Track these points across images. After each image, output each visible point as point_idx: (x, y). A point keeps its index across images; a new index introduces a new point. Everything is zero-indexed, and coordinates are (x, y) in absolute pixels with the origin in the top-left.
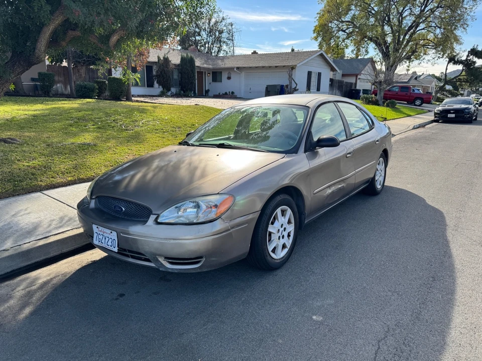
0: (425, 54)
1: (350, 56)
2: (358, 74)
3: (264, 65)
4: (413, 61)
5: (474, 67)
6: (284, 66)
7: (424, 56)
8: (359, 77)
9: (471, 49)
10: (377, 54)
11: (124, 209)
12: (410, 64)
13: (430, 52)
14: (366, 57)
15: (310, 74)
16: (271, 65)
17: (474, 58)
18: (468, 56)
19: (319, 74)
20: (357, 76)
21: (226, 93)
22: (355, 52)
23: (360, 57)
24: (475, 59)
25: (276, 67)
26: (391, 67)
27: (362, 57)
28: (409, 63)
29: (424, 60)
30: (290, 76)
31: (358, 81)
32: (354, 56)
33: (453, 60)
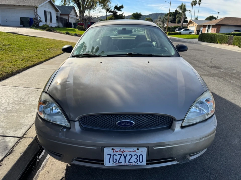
0: (95, 6)
1: (61, 4)
2: (69, 14)
4: (91, 9)
5: (117, 15)
6: (29, 6)
7: (96, 8)
8: (69, 16)
9: (115, 6)
10: (73, 4)
11: (134, 123)
12: (90, 11)
13: (98, 6)
14: (69, 5)
15: (45, 12)
16: (20, 5)
17: (117, 10)
18: (114, 9)
19: (50, 13)
20: (68, 16)
22: (63, 2)
23: (66, 5)
24: (117, 11)
25: (24, 6)
26: (82, 12)
27: (68, 5)
28: (89, 10)
29: (95, 10)
30: (36, 13)
31: (69, 18)
32: (63, 4)
33: (108, 10)
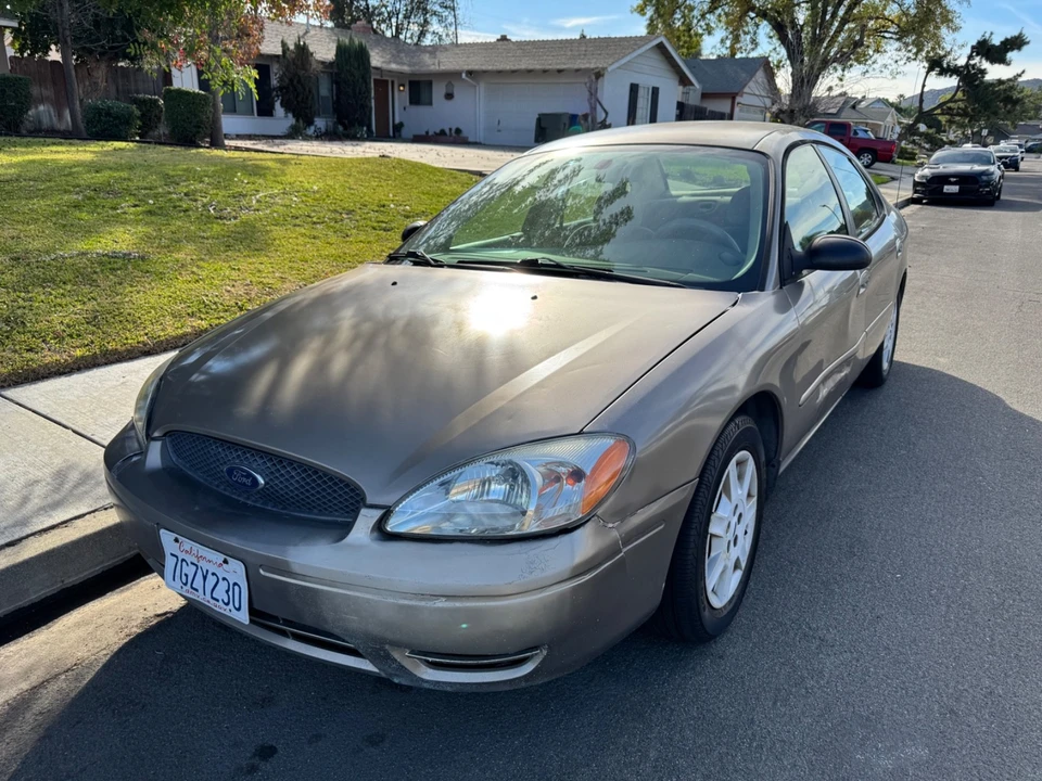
0: (877, 51)
1: (718, 53)
2: (737, 94)
3: (531, 67)
4: (851, 66)
5: (982, 82)
6: (577, 70)
7: (876, 56)
8: (738, 99)
9: (979, 43)
10: (775, 49)
11: (261, 481)
12: (846, 72)
13: (888, 48)
14: (753, 55)
15: (634, 89)
16: (548, 67)
17: (984, 61)
18: (970, 57)
19: (655, 91)
20: (734, 98)
21: (443, 132)
22: (728, 43)
23: (738, 56)
24: (985, 65)
25: (560, 71)
26: (804, 82)
27: (744, 55)
28: (843, 70)
29: (875, 66)
30: (593, 95)
31: (737, 109)
32: (725, 52)
33: (937, 65)
